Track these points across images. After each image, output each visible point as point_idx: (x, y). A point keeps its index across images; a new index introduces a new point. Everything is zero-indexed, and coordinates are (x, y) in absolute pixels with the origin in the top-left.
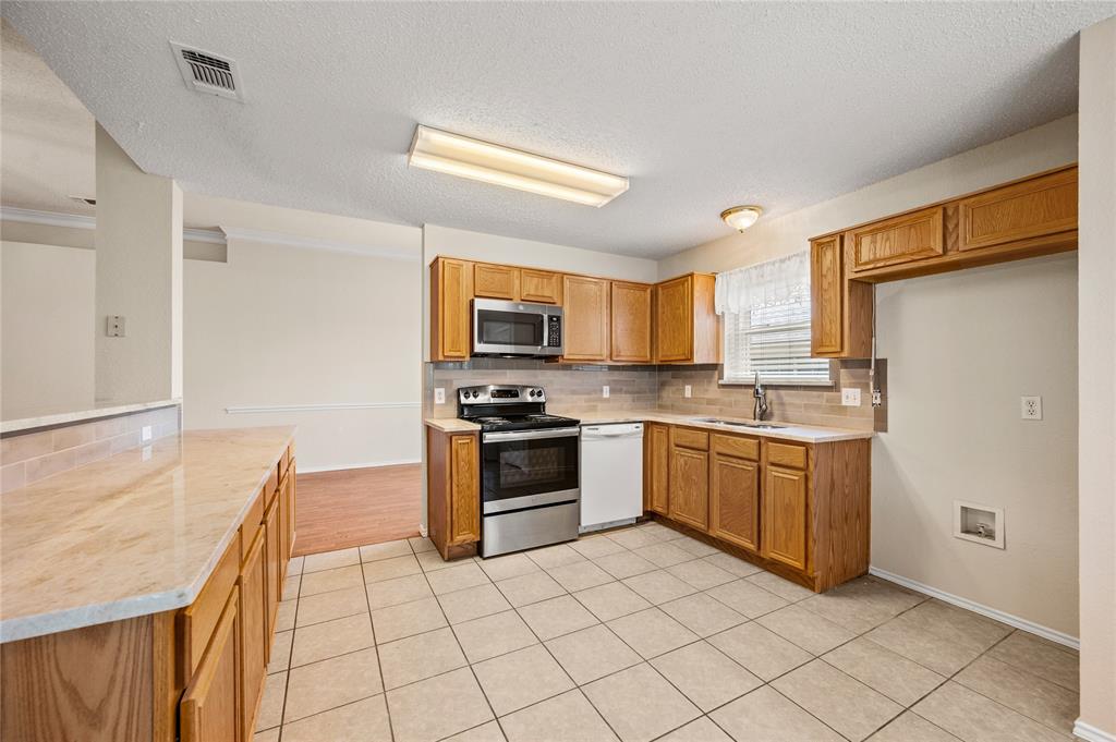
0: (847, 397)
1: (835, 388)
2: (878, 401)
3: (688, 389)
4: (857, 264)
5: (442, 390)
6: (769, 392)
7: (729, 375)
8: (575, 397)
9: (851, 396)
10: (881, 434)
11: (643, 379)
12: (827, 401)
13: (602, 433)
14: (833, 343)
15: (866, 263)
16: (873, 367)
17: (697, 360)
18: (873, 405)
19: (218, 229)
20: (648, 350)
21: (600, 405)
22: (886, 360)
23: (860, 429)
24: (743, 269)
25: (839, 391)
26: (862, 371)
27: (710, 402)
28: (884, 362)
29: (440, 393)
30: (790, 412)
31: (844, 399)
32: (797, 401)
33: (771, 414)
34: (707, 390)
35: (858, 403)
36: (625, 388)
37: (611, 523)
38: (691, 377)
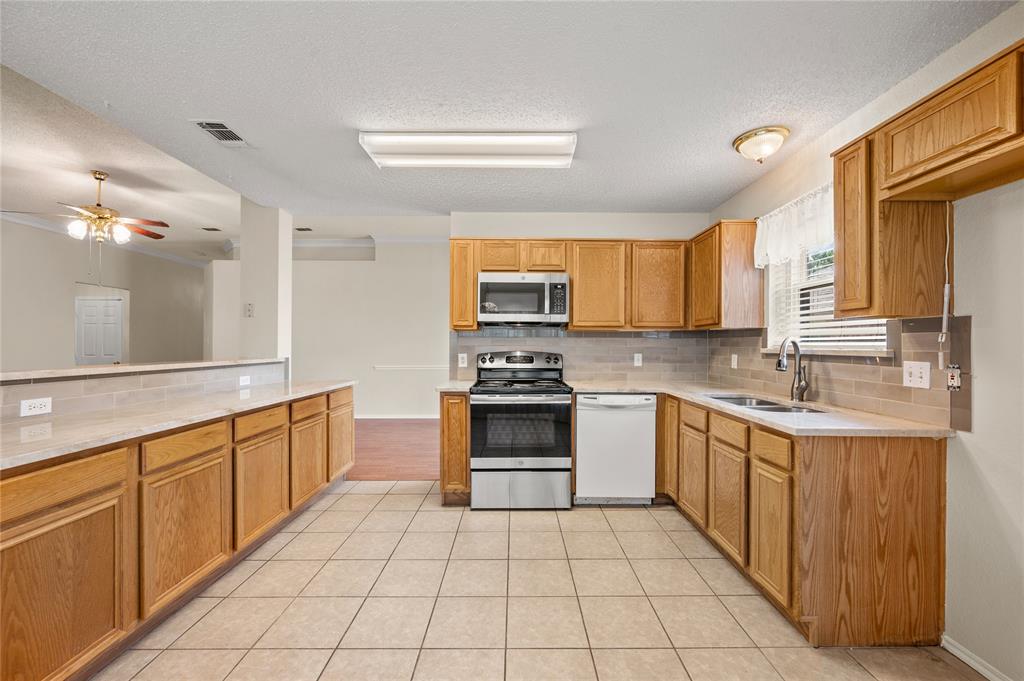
0: (911, 374)
1: (893, 359)
2: (956, 382)
3: (735, 357)
4: (887, 177)
5: (465, 355)
6: (815, 364)
7: (773, 342)
8: (600, 365)
9: (916, 373)
10: (961, 434)
11: (690, 347)
12: (884, 379)
13: (601, 403)
14: (858, 295)
15: (900, 173)
16: (944, 330)
17: (726, 324)
18: (949, 387)
19: (370, 237)
20: (682, 314)
21: (630, 374)
22: (970, 317)
23: (926, 422)
24: (782, 208)
25: (900, 365)
26: (928, 335)
27: (755, 375)
28: (966, 321)
29: (463, 358)
30: (839, 392)
31: (906, 376)
32: (847, 378)
33: (817, 394)
34: (751, 361)
35: (925, 384)
36: (662, 357)
37: (619, 499)
38: (737, 344)
